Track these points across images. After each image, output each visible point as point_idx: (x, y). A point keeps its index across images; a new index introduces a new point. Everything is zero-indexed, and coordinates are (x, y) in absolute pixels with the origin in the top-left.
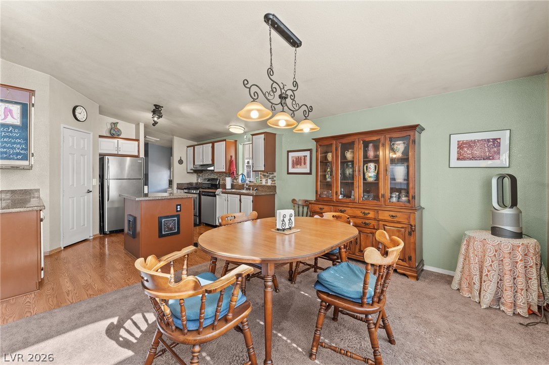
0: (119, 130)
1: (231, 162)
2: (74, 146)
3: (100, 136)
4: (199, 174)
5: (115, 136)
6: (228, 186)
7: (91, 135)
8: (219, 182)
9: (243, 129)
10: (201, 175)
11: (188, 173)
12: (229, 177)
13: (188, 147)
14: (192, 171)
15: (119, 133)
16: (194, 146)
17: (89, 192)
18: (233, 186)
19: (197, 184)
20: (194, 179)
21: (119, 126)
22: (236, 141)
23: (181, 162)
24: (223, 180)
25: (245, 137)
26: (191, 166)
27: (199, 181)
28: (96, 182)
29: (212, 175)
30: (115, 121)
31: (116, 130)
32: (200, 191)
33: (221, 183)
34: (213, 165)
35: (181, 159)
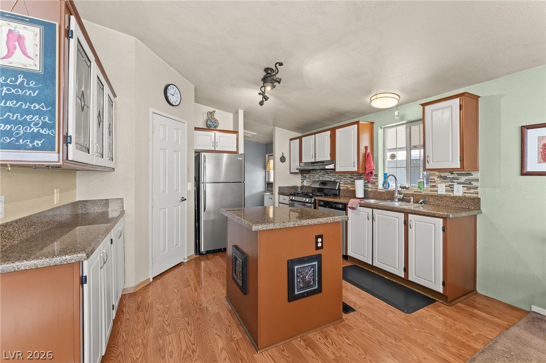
0: (216, 120)
1: (366, 156)
2: (165, 138)
3: (196, 129)
4: (305, 175)
5: (211, 128)
6: (360, 193)
7: (186, 124)
8: (339, 186)
9: (398, 97)
10: (308, 176)
11: (291, 173)
12: (360, 179)
13: (291, 140)
14: (298, 171)
15: (216, 124)
16: (300, 138)
17: (183, 200)
18: (367, 195)
19: (302, 187)
20: (297, 181)
21: (216, 116)
22: (372, 123)
23: (283, 159)
24: (345, 184)
25: (396, 113)
26: (296, 165)
27: (305, 184)
28: (191, 187)
29: (326, 176)
30: (211, 109)
31: (213, 121)
32: (315, 200)
33: (341, 188)
34: (333, 160)
35: (283, 156)
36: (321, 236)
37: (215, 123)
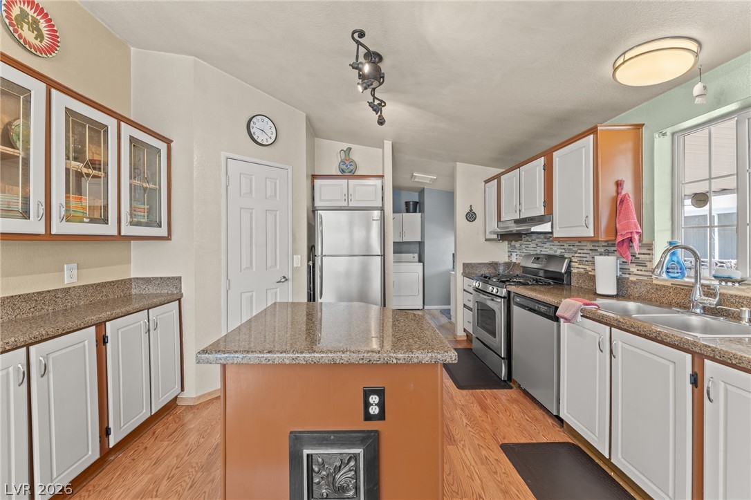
0: (353, 161)
1: (619, 203)
4: (513, 243)
5: (345, 174)
6: (606, 285)
7: (290, 170)
8: (569, 266)
9: (694, 46)
10: (517, 245)
11: (486, 240)
12: (607, 253)
13: (487, 182)
14: (495, 236)
15: (352, 168)
16: (498, 177)
17: (285, 280)
19: (508, 265)
20: (501, 254)
21: (355, 156)
22: (639, 127)
23: (471, 216)
24: (581, 262)
25: (698, 89)
26: (493, 225)
27: (514, 260)
28: (301, 261)
29: (547, 245)
30: (345, 146)
31: (347, 163)
32: (509, 293)
33: (574, 270)
34: (548, 216)
35: (471, 210)
36: (381, 393)
37: (351, 165)
